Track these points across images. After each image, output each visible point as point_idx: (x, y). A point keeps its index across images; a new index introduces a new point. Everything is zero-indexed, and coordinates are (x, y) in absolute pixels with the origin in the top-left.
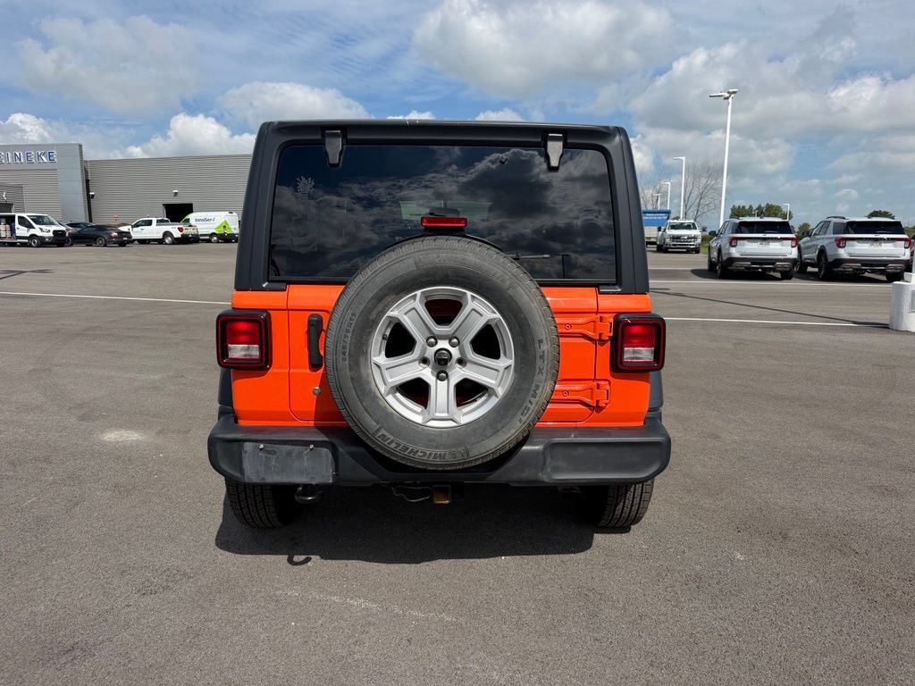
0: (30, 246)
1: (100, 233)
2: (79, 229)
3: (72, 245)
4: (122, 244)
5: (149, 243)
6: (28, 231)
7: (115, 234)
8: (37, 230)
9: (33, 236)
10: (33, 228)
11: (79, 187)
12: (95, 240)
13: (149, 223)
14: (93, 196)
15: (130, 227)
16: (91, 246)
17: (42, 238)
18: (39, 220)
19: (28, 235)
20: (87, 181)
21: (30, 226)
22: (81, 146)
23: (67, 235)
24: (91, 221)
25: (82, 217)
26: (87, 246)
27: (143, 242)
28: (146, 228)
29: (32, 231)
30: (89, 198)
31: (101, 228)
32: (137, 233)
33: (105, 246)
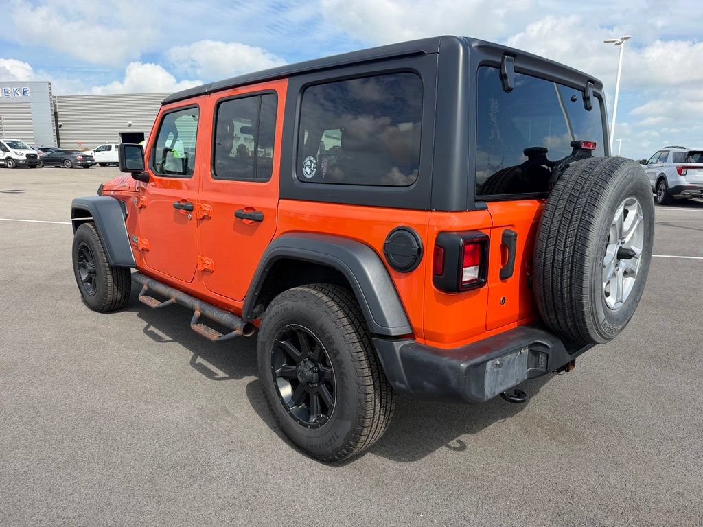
0: (7, 167)
1: (66, 157)
2: (48, 153)
3: (43, 167)
4: (86, 166)
5: (108, 166)
6: (4, 154)
7: (79, 157)
8: (12, 153)
9: (9, 158)
10: (9, 151)
11: (50, 118)
12: (63, 162)
13: (109, 148)
14: (61, 125)
15: (93, 152)
16: (59, 167)
17: (17, 160)
18: (13, 145)
19: (4, 157)
20: (56, 113)
21: (6, 150)
22: (50, 84)
23: (38, 158)
24: (59, 146)
25: (51, 143)
26: (56, 167)
27: (103, 164)
28: (106, 152)
29: (8, 155)
30: (58, 127)
31: (68, 152)
32: (99, 157)
33: (71, 168)
